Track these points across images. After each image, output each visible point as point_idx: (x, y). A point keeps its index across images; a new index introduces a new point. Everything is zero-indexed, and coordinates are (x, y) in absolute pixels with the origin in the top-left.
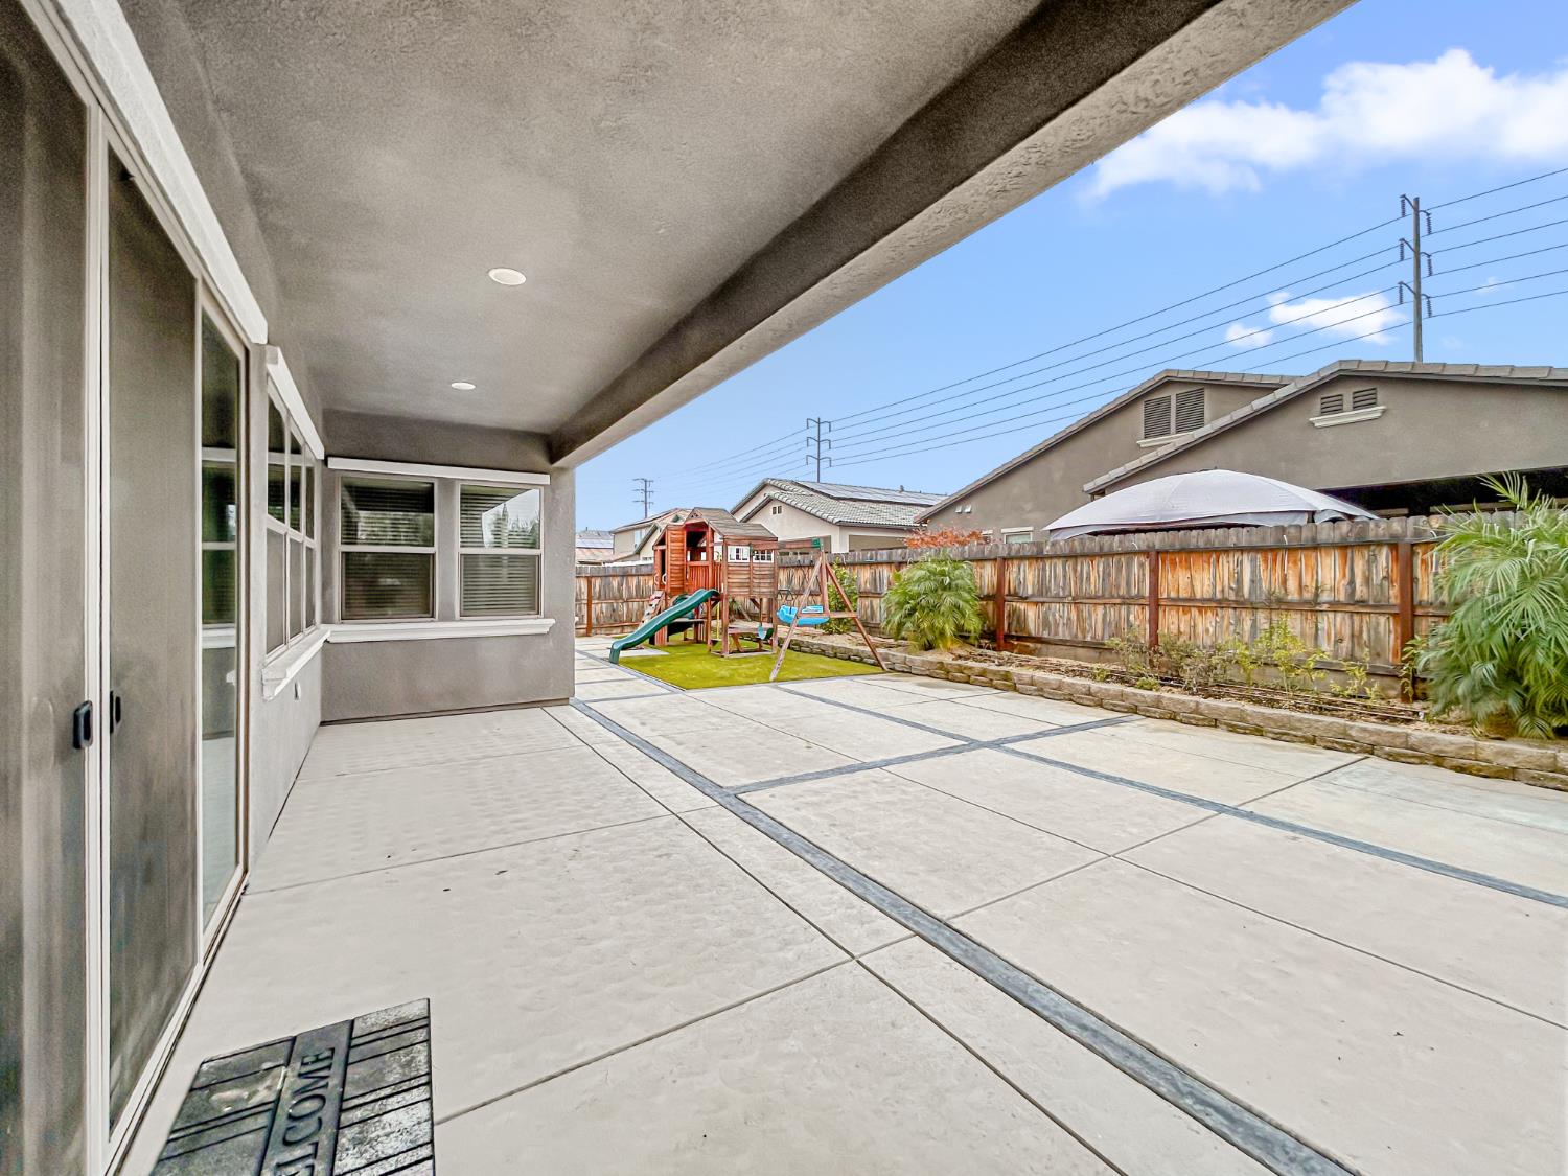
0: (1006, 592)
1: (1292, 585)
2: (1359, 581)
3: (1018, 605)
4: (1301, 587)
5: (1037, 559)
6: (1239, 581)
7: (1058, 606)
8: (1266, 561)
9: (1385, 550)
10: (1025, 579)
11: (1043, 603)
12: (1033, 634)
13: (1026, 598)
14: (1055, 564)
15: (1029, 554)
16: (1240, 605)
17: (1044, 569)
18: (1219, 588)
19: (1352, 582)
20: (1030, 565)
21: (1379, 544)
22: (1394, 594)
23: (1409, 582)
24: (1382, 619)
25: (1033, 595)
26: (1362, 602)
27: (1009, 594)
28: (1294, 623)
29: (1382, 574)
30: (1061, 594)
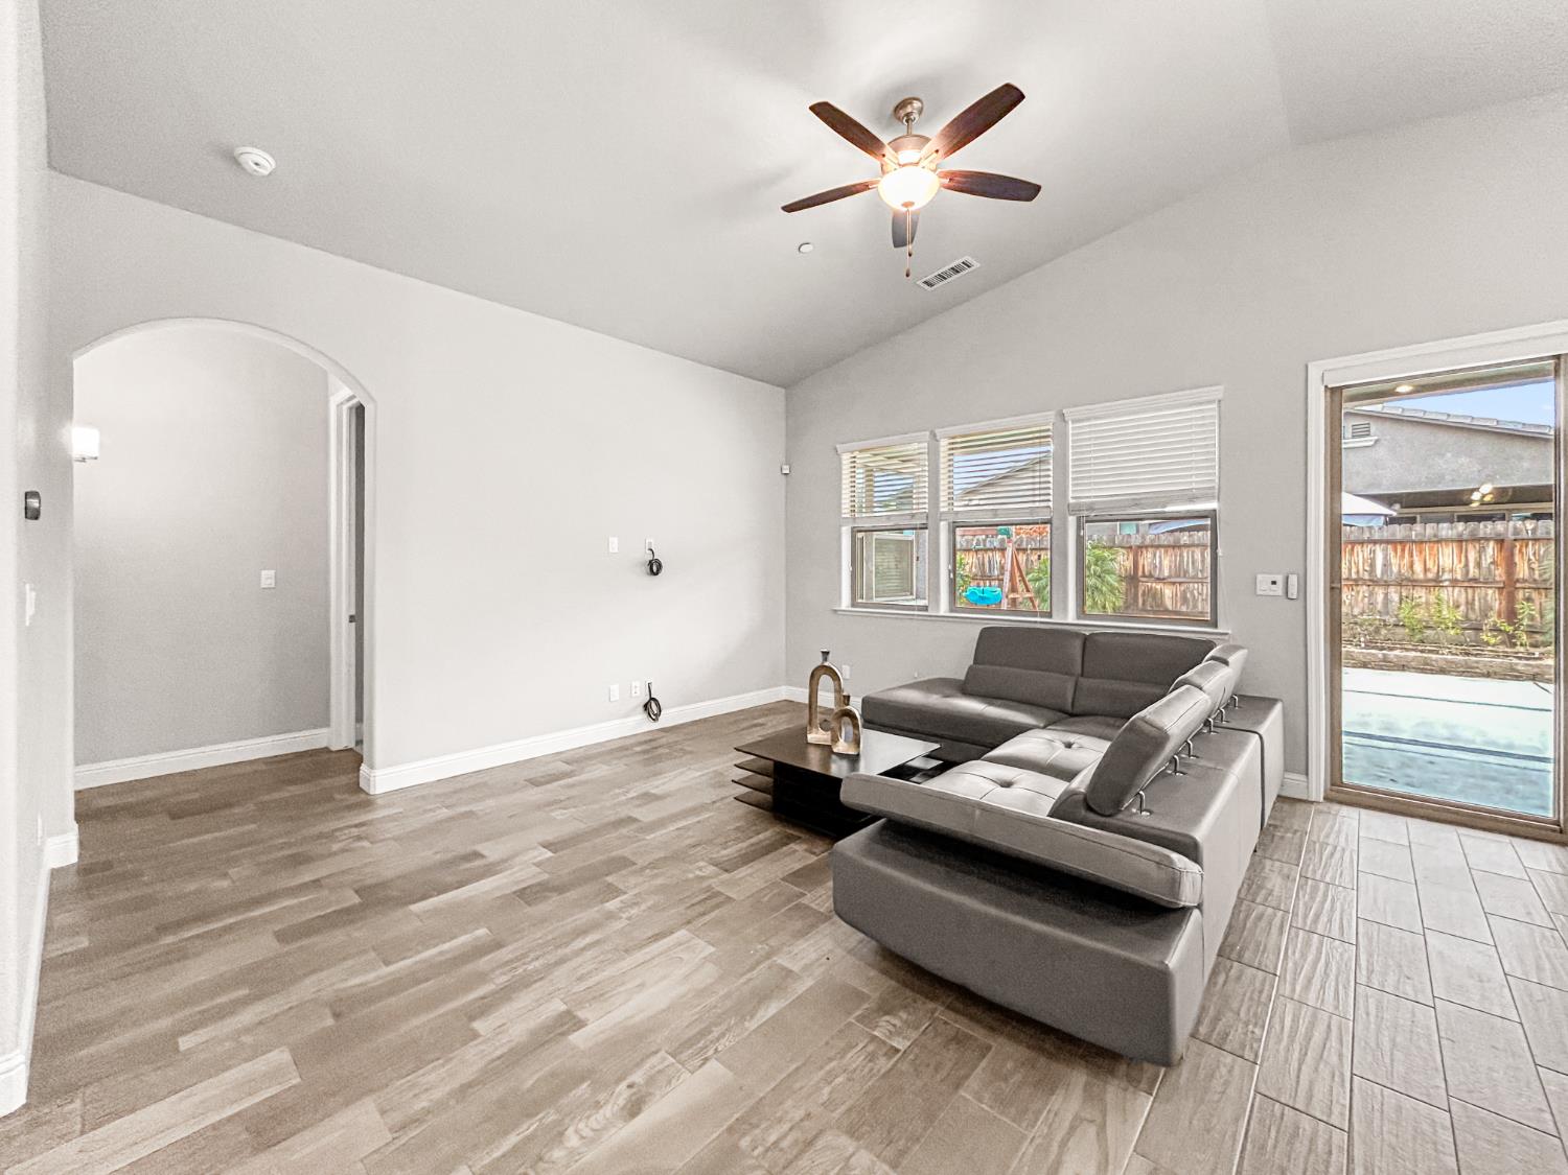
0: (1140, 573)
1: (1418, 567)
2: (1472, 565)
3: (1154, 585)
4: (1426, 570)
5: (1174, 547)
6: (1373, 566)
7: (1196, 585)
8: (1396, 551)
9: (1492, 544)
10: (1160, 562)
11: (1180, 583)
12: (1170, 608)
13: (1164, 579)
14: (1193, 552)
15: (1166, 543)
16: (1374, 582)
17: (1181, 556)
18: (1354, 570)
19: (1467, 565)
20: (1166, 552)
21: (1487, 539)
22: (1500, 574)
23: (1511, 565)
24: (1490, 592)
25: (1169, 577)
26: (1475, 580)
27: (1144, 576)
28: (1420, 594)
29: (1489, 560)
30: (1200, 575)
